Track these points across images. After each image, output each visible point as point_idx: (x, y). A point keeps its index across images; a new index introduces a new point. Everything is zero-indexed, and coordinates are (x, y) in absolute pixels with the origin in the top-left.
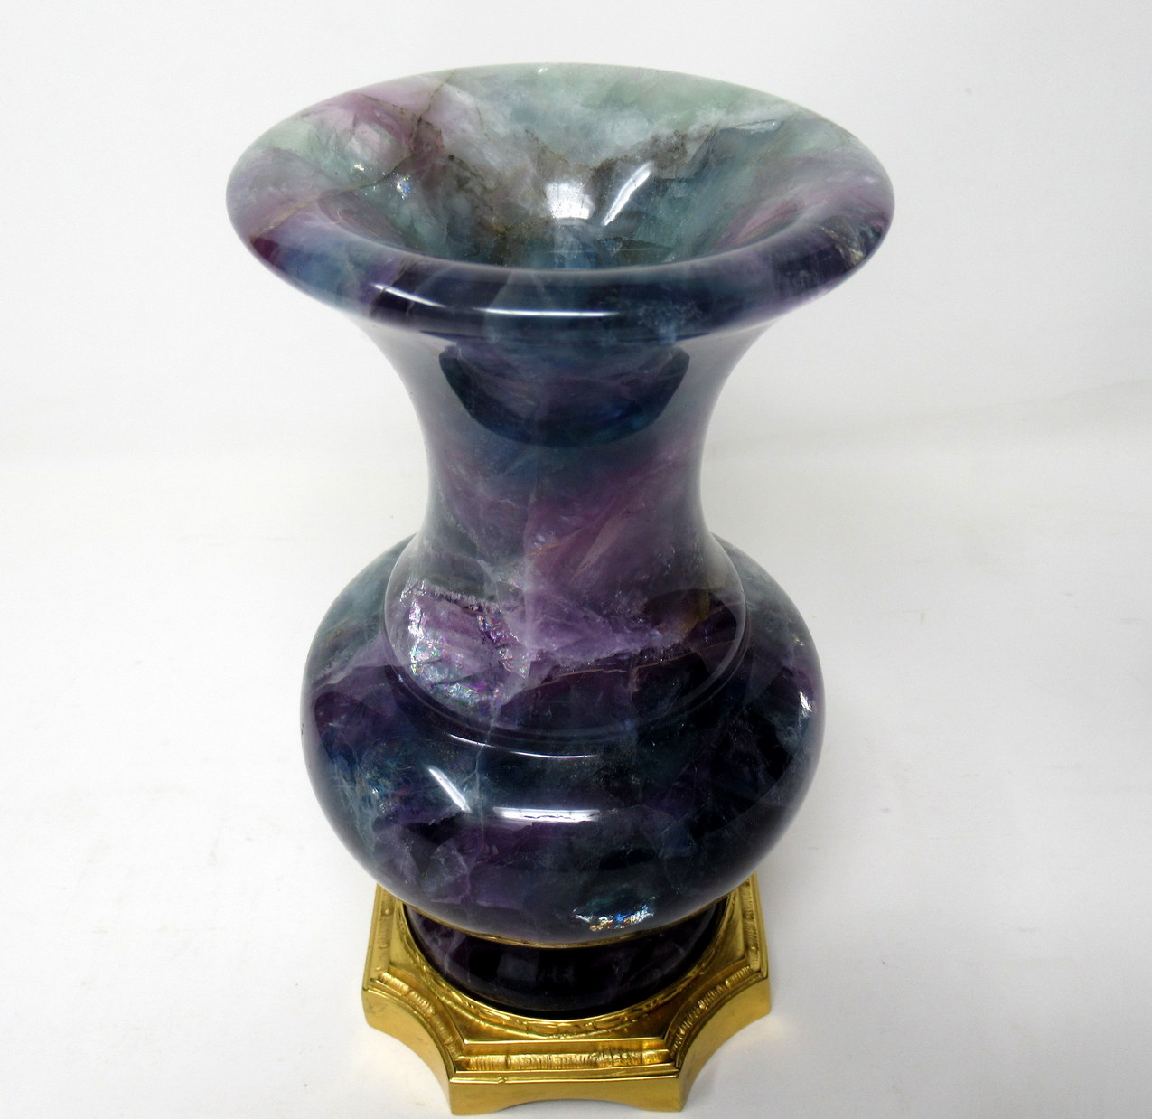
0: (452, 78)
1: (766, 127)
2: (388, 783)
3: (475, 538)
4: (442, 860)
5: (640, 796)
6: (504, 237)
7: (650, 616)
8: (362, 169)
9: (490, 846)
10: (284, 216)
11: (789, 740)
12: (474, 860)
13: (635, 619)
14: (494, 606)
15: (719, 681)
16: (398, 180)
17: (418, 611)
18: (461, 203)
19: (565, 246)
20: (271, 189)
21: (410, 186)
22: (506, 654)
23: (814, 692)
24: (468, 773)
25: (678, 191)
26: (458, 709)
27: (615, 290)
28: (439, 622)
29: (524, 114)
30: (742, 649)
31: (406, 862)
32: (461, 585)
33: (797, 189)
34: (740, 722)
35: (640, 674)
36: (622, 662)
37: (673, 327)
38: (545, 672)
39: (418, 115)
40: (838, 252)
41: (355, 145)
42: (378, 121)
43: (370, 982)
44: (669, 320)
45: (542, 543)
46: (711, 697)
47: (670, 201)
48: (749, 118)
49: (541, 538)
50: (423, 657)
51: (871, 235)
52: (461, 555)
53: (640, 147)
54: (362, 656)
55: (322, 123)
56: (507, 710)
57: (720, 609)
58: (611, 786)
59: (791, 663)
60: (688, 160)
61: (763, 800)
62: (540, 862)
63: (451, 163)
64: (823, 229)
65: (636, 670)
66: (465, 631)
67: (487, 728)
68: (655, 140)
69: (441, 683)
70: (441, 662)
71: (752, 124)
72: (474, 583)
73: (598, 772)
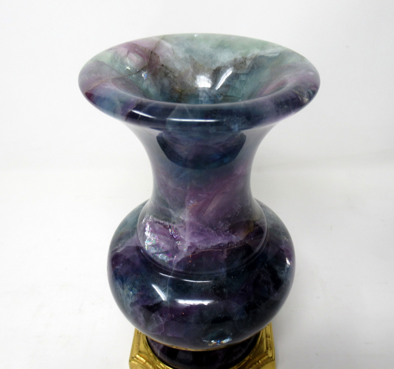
0: (164, 38)
1: (274, 55)
2: (136, 290)
3: (168, 201)
4: (154, 319)
5: (227, 296)
6: (181, 94)
7: (231, 230)
8: (129, 69)
9: (172, 314)
10: (97, 84)
11: (282, 276)
12: (166, 319)
13: (226, 231)
14: (175, 226)
15: (257, 254)
16: (143, 73)
17: (148, 226)
18: (166, 82)
19: (203, 97)
20: (94, 75)
21: (147, 75)
22: (179, 243)
23: (291, 258)
24: (164, 286)
25: (243, 78)
26: (162, 263)
27: (215, 112)
28: (156, 231)
29: (189, 51)
30: (266, 241)
31: (142, 319)
32: (163, 218)
33: (285, 76)
34: (264, 269)
35: (228, 251)
36: (221, 247)
37: (237, 126)
38: (193, 250)
39: (151, 50)
40: (299, 99)
41: (128, 61)
42: (137, 52)
43: (132, 358)
44: (235, 124)
45: (192, 204)
46: (253, 260)
47: (240, 81)
48: (268, 52)
49: (192, 202)
50: (150, 243)
51: (311, 93)
52: (163, 207)
53: (230, 62)
54: (129, 242)
55: (116, 52)
56: (179, 264)
57: (257, 227)
58: (216, 292)
59: (283, 247)
60: (247, 67)
61: (272, 298)
62: (190, 321)
63: (162, 67)
64: (293, 90)
65: (226, 250)
66: (164, 235)
67: (172, 270)
68: (235, 60)
69: (156, 253)
70: (156, 246)
71: (269, 54)
72: (168, 217)
73: (212, 287)
